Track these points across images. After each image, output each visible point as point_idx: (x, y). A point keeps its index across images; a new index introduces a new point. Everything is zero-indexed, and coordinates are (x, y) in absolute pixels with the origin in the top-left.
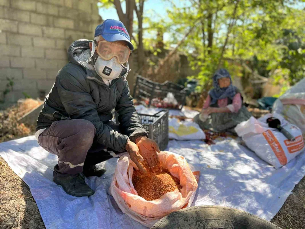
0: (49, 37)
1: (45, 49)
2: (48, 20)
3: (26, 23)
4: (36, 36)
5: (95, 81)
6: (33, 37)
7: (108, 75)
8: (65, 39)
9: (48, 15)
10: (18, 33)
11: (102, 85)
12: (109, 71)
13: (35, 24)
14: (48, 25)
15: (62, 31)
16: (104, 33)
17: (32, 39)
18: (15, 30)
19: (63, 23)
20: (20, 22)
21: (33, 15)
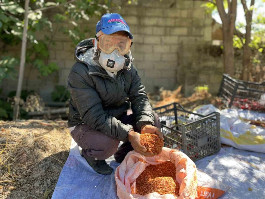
0: (166, 44)
1: (162, 54)
2: (165, 31)
3: (150, 35)
4: (156, 44)
5: (98, 75)
6: (153, 45)
7: (112, 67)
8: (178, 44)
9: (166, 27)
10: (143, 44)
11: (107, 77)
12: (112, 63)
13: (156, 35)
14: (165, 35)
15: (176, 38)
16: (103, 28)
17: (153, 47)
18: (141, 41)
19: (178, 31)
20: (145, 35)
21: (155, 29)
